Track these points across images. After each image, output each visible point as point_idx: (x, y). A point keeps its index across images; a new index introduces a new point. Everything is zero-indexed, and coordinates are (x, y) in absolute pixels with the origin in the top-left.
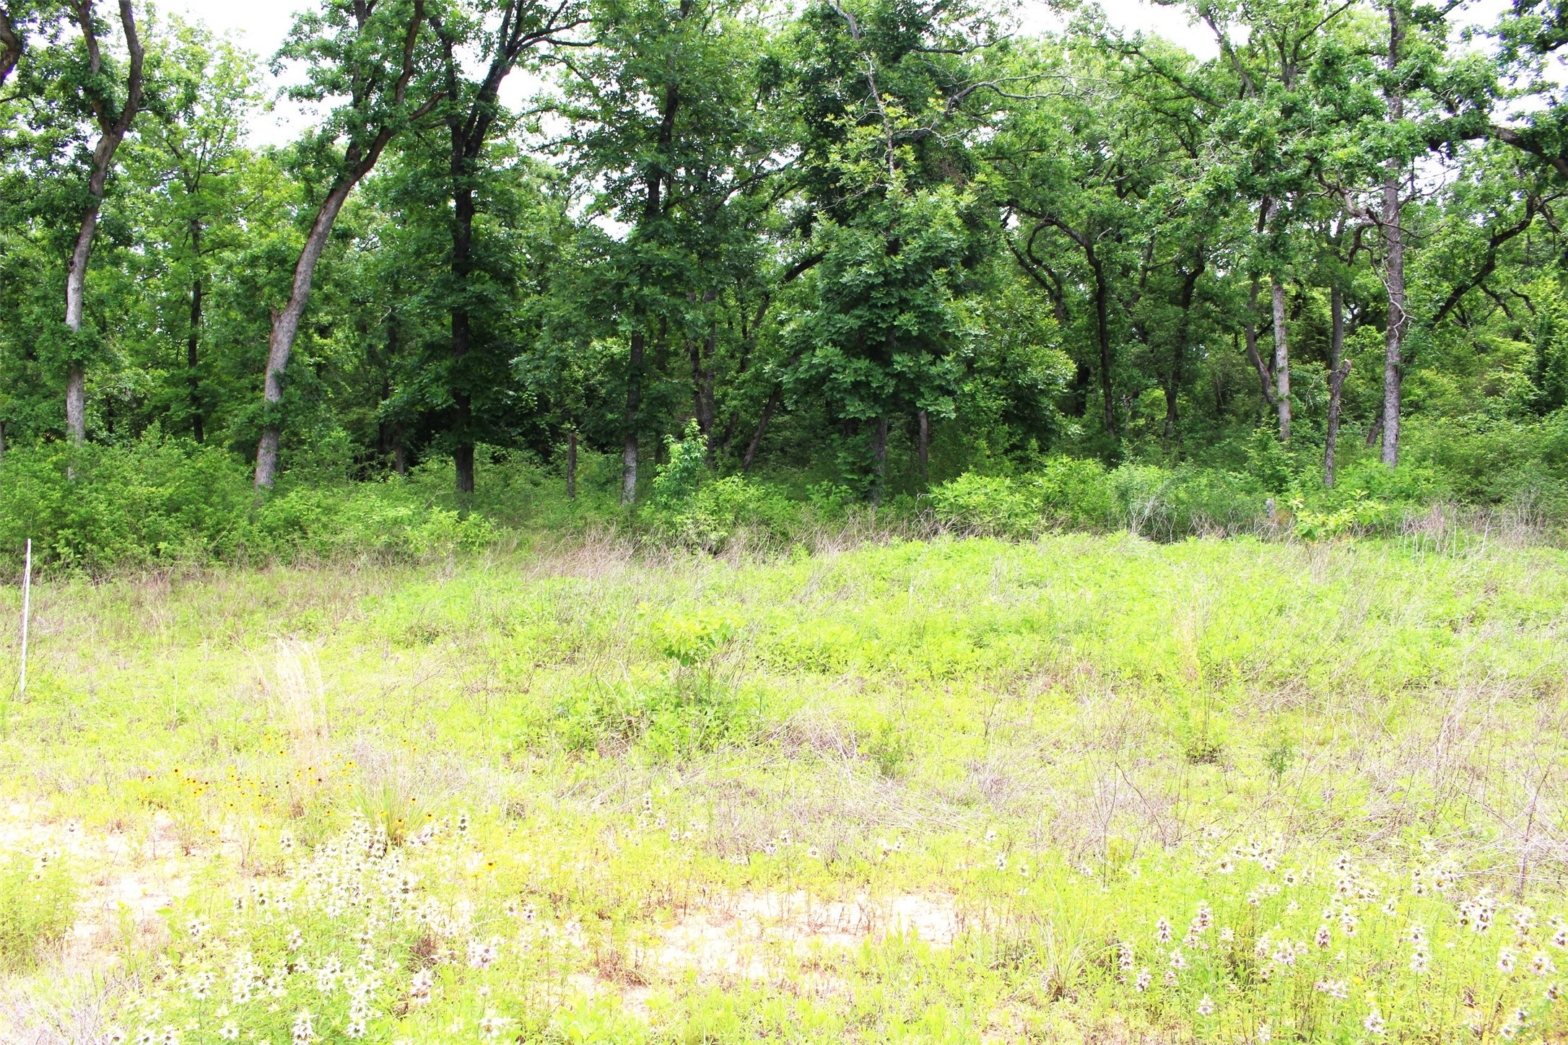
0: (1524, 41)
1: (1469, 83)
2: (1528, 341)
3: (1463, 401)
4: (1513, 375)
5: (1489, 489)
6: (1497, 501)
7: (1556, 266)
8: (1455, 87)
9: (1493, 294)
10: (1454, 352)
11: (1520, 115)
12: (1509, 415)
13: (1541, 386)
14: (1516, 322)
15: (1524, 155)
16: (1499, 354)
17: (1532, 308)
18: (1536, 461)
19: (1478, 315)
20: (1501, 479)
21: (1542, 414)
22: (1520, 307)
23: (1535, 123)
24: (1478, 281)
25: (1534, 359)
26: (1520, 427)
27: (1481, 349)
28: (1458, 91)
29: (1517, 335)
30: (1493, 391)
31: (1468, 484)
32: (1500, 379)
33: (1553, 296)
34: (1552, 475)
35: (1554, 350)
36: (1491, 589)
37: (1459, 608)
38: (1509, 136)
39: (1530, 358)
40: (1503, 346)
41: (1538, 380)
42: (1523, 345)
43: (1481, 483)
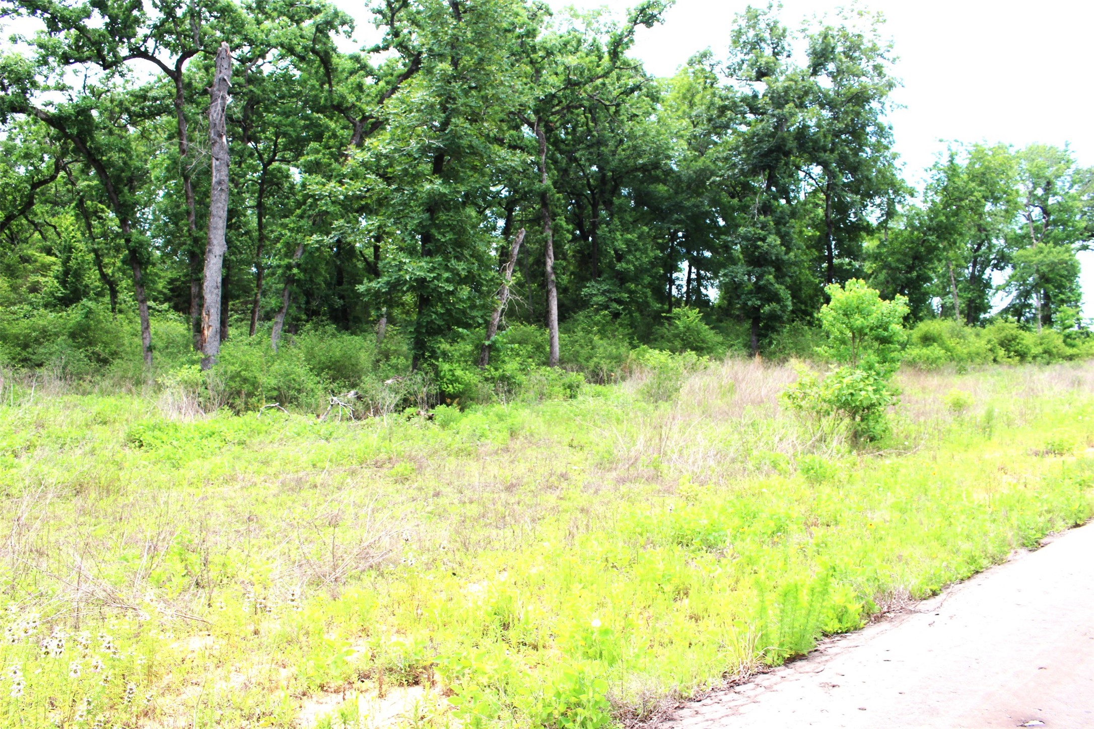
0: (54, 54)
1: (17, 73)
2: (56, 256)
3: (13, 296)
4: (46, 279)
5: (34, 357)
6: (40, 365)
7: (74, 208)
8: (6, 74)
9: (32, 222)
10: (6, 261)
11: (51, 104)
12: (46, 306)
13: (65, 288)
14: (48, 243)
15: (53, 131)
16: (38, 264)
17: (59, 234)
18: (64, 337)
19: (23, 236)
20: (41, 350)
21: (67, 306)
22: (51, 233)
23: (60, 110)
24: (22, 212)
25: (61, 269)
26: (54, 314)
27: (25, 259)
28: (8, 77)
29: (49, 252)
30: (34, 289)
31: (19, 354)
32: (38, 282)
33: (72, 228)
34: (75, 347)
35: (72, 263)
36: (40, 425)
37: (18, 441)
38: (44, 116)
39: (58, 268)
40: (40, 259)
41: (63, 283)
42: (53, 259)
43: (28, 353)
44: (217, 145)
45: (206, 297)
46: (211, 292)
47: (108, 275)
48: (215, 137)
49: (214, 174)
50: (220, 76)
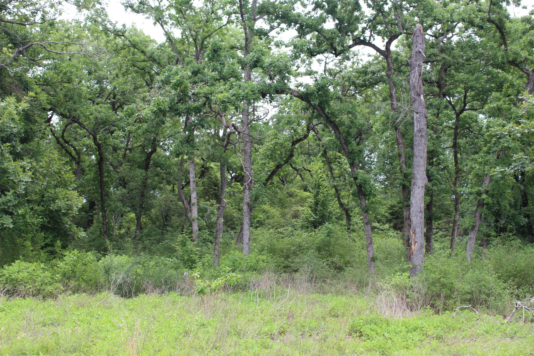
0: (303, 50)
1: (278, 67)
2: (310, 192)
3: (282, 220)
4: (303, 209)
5: (293, 265)
6: (296, 271)
7: (320, 157)
8: (272, 69)
9: (295, 169)
10: (279, 197)
11: (301, 85)
12: (302, 227)
13: (316, 214)
14: (305, 183)
15: (304, 103)
16: (298, 198)
17: (312, 176)
18: (312, 251)
19: (289, 179)
20: (297, 260)
21: (315, 228)
22: (307, 175)
23: (307, 89)
24: (286, 162)
25: (313, 201)
26: (306, 234)
27: (291, 195)
28: (274, 70)
29: (306, 190)
30: (296, 216)
31: (283, 263)
32: (298, 210)
33: (320, 171)
34: (320, 258)
35: (320, 196)
38: (297, 94)
39: (311, 200)
40: (300, 194)
41: (315, 211)
42: (308, 194)
43: (289, 262)
44: (417, 102)
45: (412, 219)
46: (417, 216)
47: (345, 204)
48: (415, 96)
49: (416, 124)
50: (416, 50)
